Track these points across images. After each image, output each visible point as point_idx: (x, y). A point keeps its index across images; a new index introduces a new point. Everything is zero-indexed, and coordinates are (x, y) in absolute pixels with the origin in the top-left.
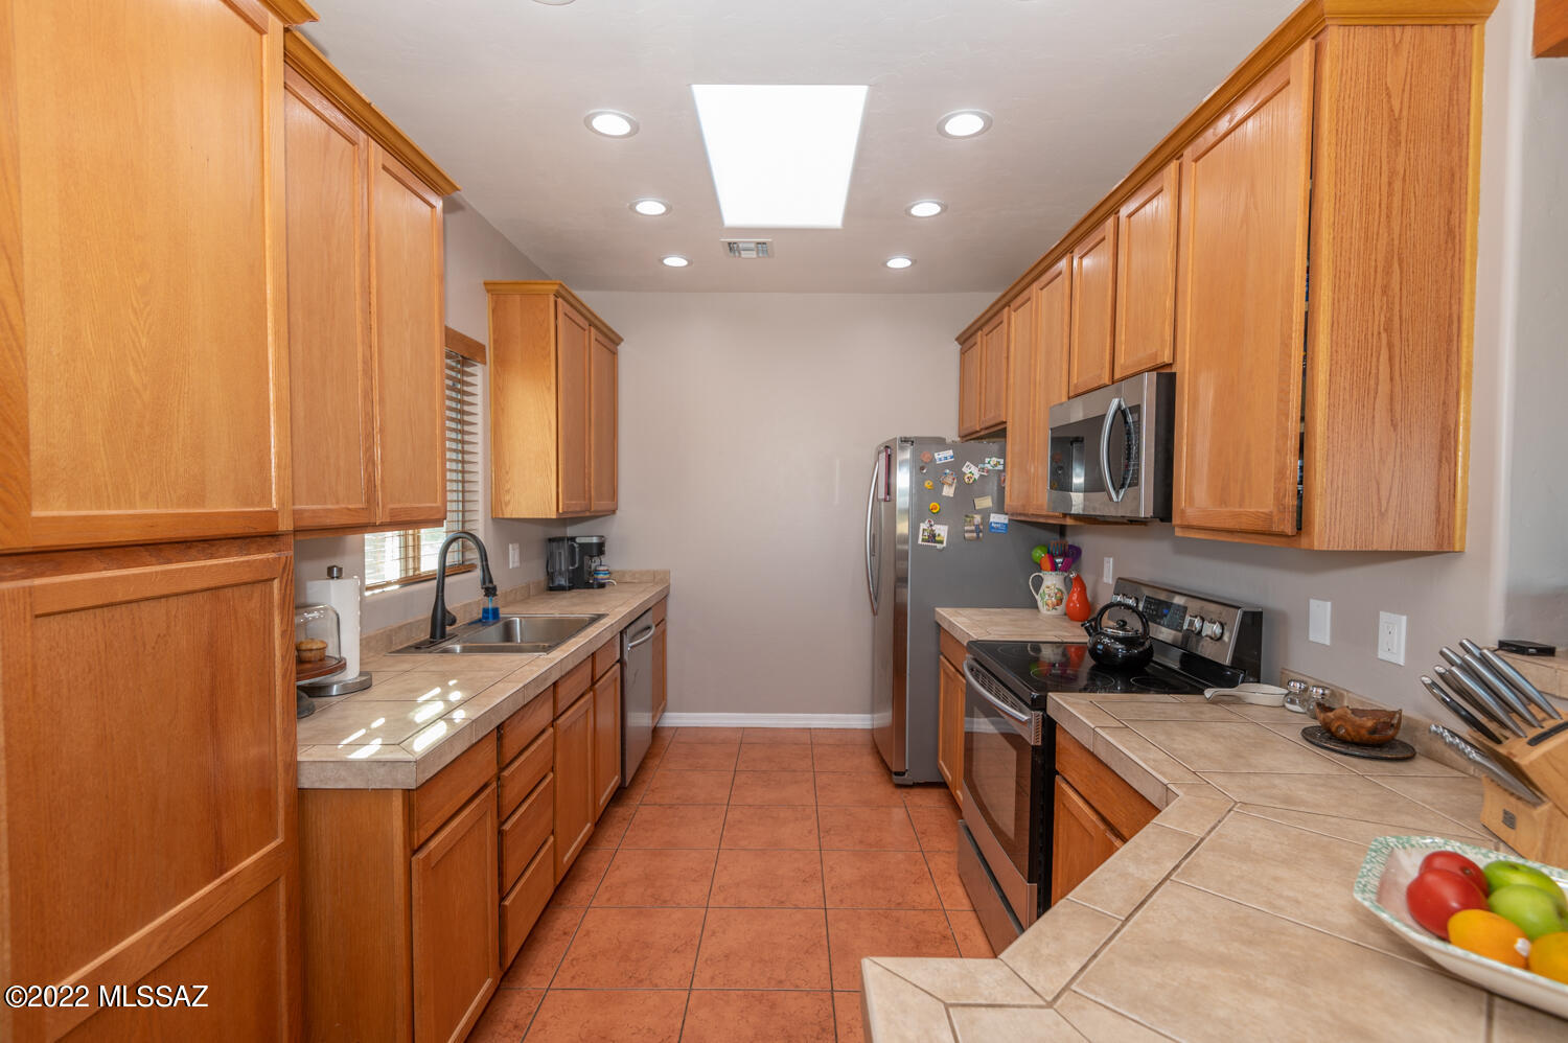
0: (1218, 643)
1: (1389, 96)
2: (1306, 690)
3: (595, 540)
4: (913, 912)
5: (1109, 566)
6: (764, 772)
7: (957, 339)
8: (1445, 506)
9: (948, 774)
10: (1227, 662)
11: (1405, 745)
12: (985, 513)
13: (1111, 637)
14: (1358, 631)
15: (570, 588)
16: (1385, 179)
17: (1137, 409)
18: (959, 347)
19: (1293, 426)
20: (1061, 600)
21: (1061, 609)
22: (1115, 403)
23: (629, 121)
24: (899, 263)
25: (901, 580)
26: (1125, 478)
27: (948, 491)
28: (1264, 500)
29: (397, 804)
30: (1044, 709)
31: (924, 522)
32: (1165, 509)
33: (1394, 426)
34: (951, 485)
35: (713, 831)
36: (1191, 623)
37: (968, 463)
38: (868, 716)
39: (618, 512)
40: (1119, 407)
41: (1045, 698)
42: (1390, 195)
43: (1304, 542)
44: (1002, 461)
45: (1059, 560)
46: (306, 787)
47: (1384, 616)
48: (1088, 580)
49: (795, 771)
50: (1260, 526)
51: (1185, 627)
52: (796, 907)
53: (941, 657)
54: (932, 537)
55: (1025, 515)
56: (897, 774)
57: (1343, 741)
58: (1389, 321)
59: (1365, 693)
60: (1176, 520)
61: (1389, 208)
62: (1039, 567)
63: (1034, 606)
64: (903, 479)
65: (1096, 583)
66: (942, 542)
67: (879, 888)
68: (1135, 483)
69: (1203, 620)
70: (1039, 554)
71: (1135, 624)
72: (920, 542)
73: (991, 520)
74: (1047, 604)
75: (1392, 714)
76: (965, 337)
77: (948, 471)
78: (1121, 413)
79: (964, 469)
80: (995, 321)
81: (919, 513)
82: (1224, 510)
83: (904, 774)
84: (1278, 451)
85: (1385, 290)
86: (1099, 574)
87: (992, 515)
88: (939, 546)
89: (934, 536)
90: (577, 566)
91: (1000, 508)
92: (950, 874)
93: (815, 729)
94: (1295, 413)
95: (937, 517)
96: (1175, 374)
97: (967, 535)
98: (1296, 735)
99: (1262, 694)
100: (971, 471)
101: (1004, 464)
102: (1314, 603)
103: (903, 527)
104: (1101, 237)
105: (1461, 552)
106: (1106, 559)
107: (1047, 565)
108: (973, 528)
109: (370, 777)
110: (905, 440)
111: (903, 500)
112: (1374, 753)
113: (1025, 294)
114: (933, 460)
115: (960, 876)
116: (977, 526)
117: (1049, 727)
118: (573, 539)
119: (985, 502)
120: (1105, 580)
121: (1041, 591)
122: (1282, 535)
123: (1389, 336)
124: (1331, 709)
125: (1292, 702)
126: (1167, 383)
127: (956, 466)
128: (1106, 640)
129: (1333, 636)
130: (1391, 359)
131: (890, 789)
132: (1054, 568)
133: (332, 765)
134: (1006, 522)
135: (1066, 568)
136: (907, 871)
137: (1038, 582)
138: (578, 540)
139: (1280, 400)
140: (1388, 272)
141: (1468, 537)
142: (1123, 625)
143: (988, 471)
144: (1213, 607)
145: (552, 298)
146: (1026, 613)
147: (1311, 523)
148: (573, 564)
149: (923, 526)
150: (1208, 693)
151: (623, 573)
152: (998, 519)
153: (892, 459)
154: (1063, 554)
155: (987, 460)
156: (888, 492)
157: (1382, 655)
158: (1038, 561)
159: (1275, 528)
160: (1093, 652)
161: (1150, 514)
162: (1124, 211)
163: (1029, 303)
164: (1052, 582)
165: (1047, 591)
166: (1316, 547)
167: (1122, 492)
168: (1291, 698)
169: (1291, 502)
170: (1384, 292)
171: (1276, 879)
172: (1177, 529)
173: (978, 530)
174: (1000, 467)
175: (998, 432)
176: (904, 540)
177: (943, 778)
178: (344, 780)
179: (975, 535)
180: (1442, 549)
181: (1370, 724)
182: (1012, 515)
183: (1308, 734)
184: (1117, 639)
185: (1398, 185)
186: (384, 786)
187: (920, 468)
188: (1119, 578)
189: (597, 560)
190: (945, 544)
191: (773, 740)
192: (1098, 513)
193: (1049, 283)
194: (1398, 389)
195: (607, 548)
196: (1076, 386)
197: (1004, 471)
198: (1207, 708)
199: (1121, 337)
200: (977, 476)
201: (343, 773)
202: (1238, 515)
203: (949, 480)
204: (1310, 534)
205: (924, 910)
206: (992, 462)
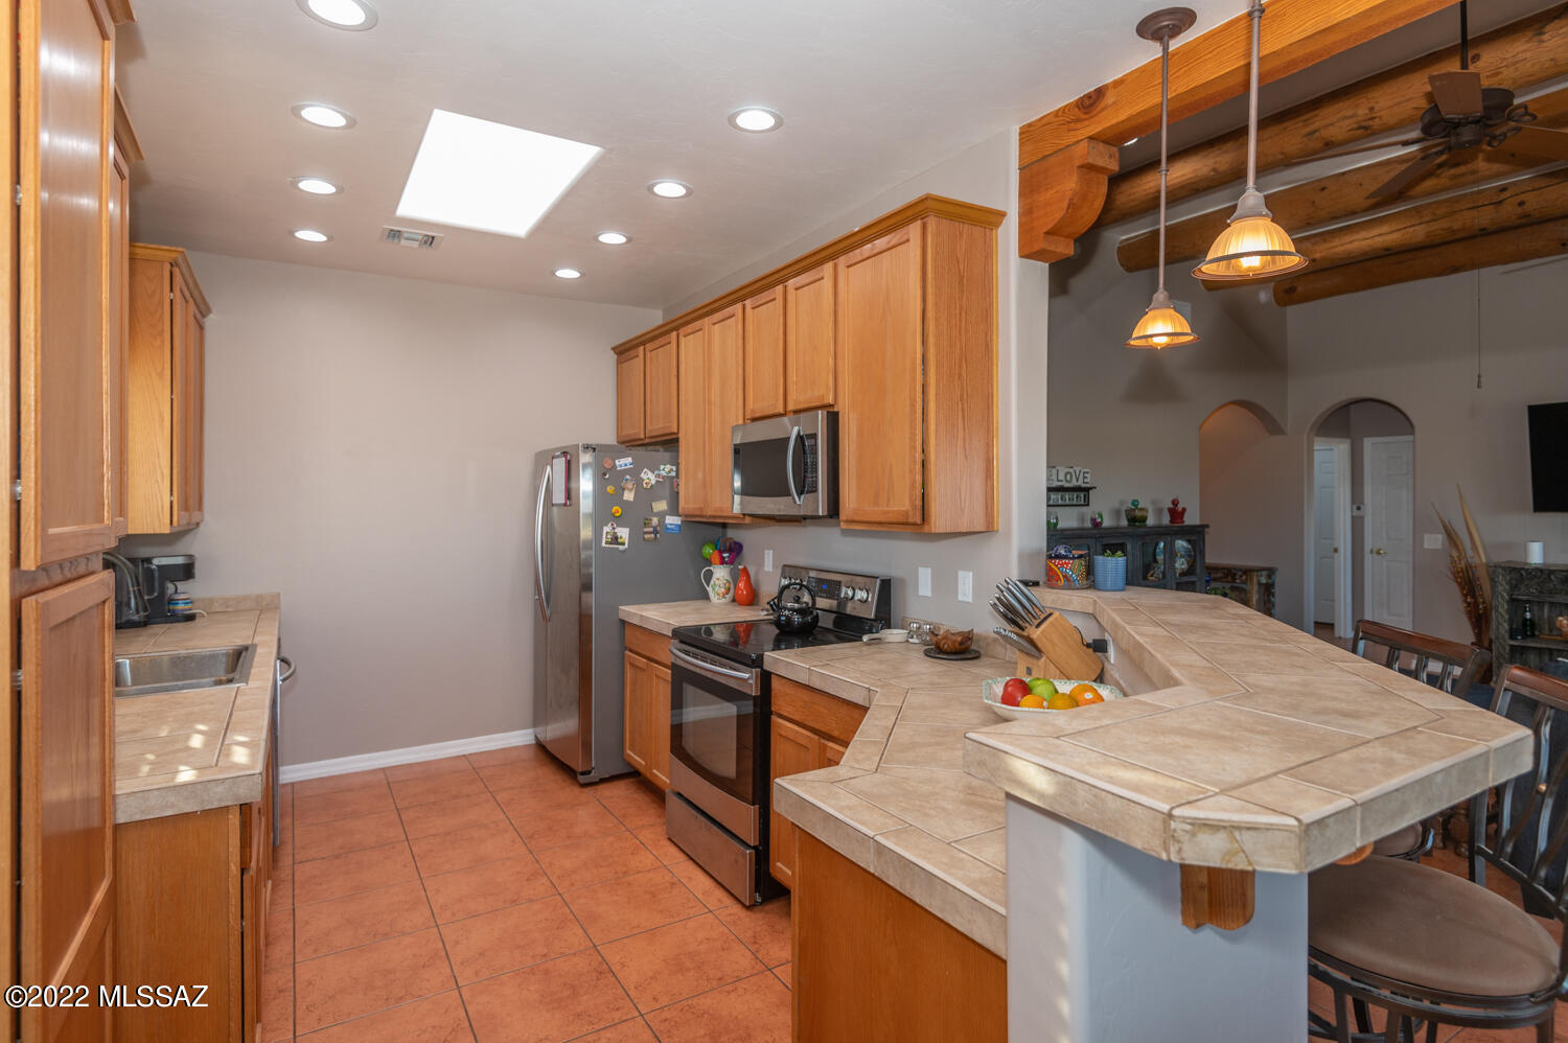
0: (865, 604)
1: (958, 262)
2: (919, 628)
3: (180, 561)
4: (640, 875)
5: (769, 556)
6: (435, 803)
7: (614, 349)
8: (989, 502)
9: (639, 759)
10: (872, 616)
11: (976, 651)
12: (661, 515)
13: (789, 610)
14: (945, 583)
15: (145, 624)
16: (958, 311)
17: (814, 436)
18: (616, 356)
19: (918, 456)
20: (729, 589)
21: (729, 596)
22: (796, 429)
23: (345, 116)
24: (568, 274)
25: (586, 587)
26: (805, 486)
27: (629, 496)
28: (902, 503)
29: (234, 820)
30: (761, 666)
31: (606, 525)
32: (834, 510)
33: (966, 457)
34: (631, 490)
35: (405, 866)
36: (846, 593)
37: (645, 470)
38: (531, 731)
39: (202, 526)
40: (799, 432)
41: (762, 656)
42: (960, 321)
43: (926, 529)
44: (674, 468)
45: (725, 555)
46: (122, 821)
47: (960, 573)
48: (752, 571)
49: (468, 796)
50: (901, 519)
51: (842, 596)
52: (530, 900)
53: (627, 652)
54: (615, 540)
55: (702, 516)
56: (583, 773)
57: (947, 653)
58: (962, 395)
59: (953, 623)
60: (843, 515)
61: (960, 326)
62: (709, 562)
63: (706, 597)
64: (586, 484)
65: (757, 573)
66: (623, 544)
67: (601, 867)
68: (814, 489)
69: (854, 589)
70: (708, 551)
71: (806, 598)
72: (604, 545)
73: (667, 521)
74: (718, 594)
75: (969, 632)
76: (623, 348)
77: (628, 477)
78: (800, 438)
79: (642, 475)
80: (662, 340)
81: (601, 516)
82: (876, 509)
83: (590, 772)
84: (911, 471)
85: (960, 375)
86: (761, 564)
87: (667, 517)
88: (621, 547)
89: (616, 538)
90: (156, 594)
91: (674, 509)
92: (659, 840)
93: (470, 754)
94: (919, 449)
95: (619, 521)
96: (837, 413)
97: (646, 536)
98: (922, 655)
99: (894, 635)
100: (649, 477)
101: (677, 471)
102: (921, 570)
103: (586, 533)
104: (772, 298)
105: (997, 531)
106: (766, 552)
107: (716, 558)
108: (652, 529)
109: (206, 798)
110: (587, 448)
111: (586, 504)
112: (963, 656)
113: (697, 324)
114: (614, 466)
115: (670, 839)
116: (655, 528)
117: (766, 678)
118: (149, 560)
119: (661, 506)
120: (766, 569)
121: (712, 582)
122: (915, 524)
123: (962, 405)
124: (937, 635)
125: (912, 637)
126: (833, 419)
127: (635, 472)
128: (787, 612)
129: (933, 590)
130: (963, 417)
131: (576, 790)
132: (722, 562)
133: (156, 793)
134: (679, 523)
135: (731, 562)
136: (621, 848)
137: (709, 575)
138: (156, 562)
139: (911, 439)
140: (960, 366)
141: (1000, 523)
142: (797, 600)
143: (663, 477)
144: (859, 579)
145: (167, 267)
146: (699, 604)
147: (929, 517)
148: (150, 592)
149: (606, 529)
150: (865, 638)
151: (211, 601)
152: (672, 521)
153: (573, 467)
154: (730, 550)
155: (662, 467)
156: (568, 495)
157: (960, 598)
158: (708, 557)
159: (910, 520)
160: (777, 623)
161: (826, 513)
162: (791, 283)
163: (701, 332)
164: (721, 574)
165: (717, 582)
166: (933, 531)
167: (802, 497)
168: (910, 635)
169: (918, 503)
170: (959, 378)
171: (943, 714)
172: (842, 523)
173: (655, 532)
174: (674, 474)
175: (669, 443)
176: (588, 545)
177: (633, 767)
178: (173, 805)
179: (653, 536)
180: (989, 529)
181: (959, 639)
182: (686, 516)
183: (927, 654)
184: (794, 610)
185: (963, 314)
186: (223, 804)
187: (603, 475)
188: (785, 566)
189: (181, 586)
190: (626, 546)
191: (427, 773)
192: (782, 513)
193: (723, 320)
194: (967, 436)
195: (197, 571)
196: (753, 410)
197: (677, 476)
198: (865, 649)
199: (792, 377)
200: (653, 482)
201: (172, 799)
202: (888, 512)
203: (630, 485)
204: (929, 523)
205: (649, 871)
206: (666, 469)
